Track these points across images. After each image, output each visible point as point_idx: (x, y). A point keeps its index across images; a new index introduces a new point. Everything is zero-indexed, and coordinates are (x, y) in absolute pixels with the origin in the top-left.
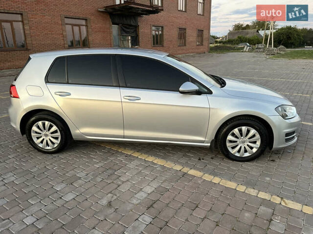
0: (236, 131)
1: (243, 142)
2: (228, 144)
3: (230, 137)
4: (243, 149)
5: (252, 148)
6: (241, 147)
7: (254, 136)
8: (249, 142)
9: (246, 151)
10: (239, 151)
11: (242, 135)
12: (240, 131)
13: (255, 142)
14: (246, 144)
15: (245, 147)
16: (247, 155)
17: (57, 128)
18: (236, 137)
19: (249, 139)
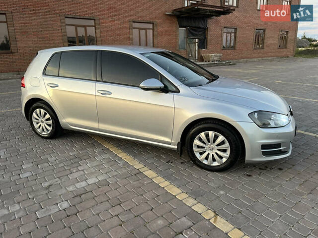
0: (202, 135)
1: (212, 149)
2: (195, 149)
3: (196, 142)
4: (210, 157)
5: (221, 157)
6: (209, 154)
7: (223, 143)
8: (218, 150)
9: (214, 160)
10: (207, 158)
11: (209, 141)
12: (207, 136)
13: (225, 151)
14: (214, 151)
15: (213, 155)
16: (215, 164)
17: (49, 116)
18: (203, 142)
19: (218, 145)
